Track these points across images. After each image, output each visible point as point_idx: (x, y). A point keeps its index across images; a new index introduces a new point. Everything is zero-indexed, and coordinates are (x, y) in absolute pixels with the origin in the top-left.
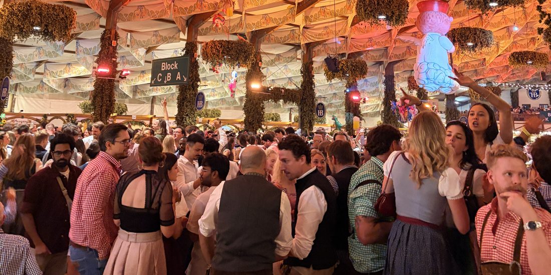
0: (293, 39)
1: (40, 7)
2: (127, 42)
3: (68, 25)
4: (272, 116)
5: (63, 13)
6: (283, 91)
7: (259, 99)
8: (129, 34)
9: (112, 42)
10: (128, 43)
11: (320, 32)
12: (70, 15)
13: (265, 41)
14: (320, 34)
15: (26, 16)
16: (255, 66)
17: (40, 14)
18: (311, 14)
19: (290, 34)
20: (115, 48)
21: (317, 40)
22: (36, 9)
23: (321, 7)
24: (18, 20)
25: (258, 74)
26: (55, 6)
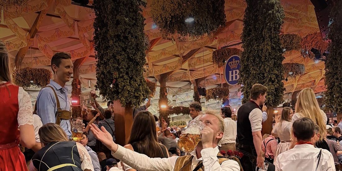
0: (185, 78)
1: (31, 71)
2: (88, 85)
3: (48, 79)
4: (181, 123)
5: (44, 73)
6: (182, 108)
7: (166, 114)
8: (89, 81)
9: (77, 86)
10: (90, 86)
11: (200, 72)
12: (48, 73)
13: (169, 80)
14: (201, 74)
15: (25, 76)
16: (163, 95)
17: (32, 74)
18: (192, 62)
19: (183, 75)
20: (80, 89)
21: (199, 77)
22: (29, 72)
23: (198, 57)
24: (22, 78)
25: (165, 100)
26: (39, 69)
